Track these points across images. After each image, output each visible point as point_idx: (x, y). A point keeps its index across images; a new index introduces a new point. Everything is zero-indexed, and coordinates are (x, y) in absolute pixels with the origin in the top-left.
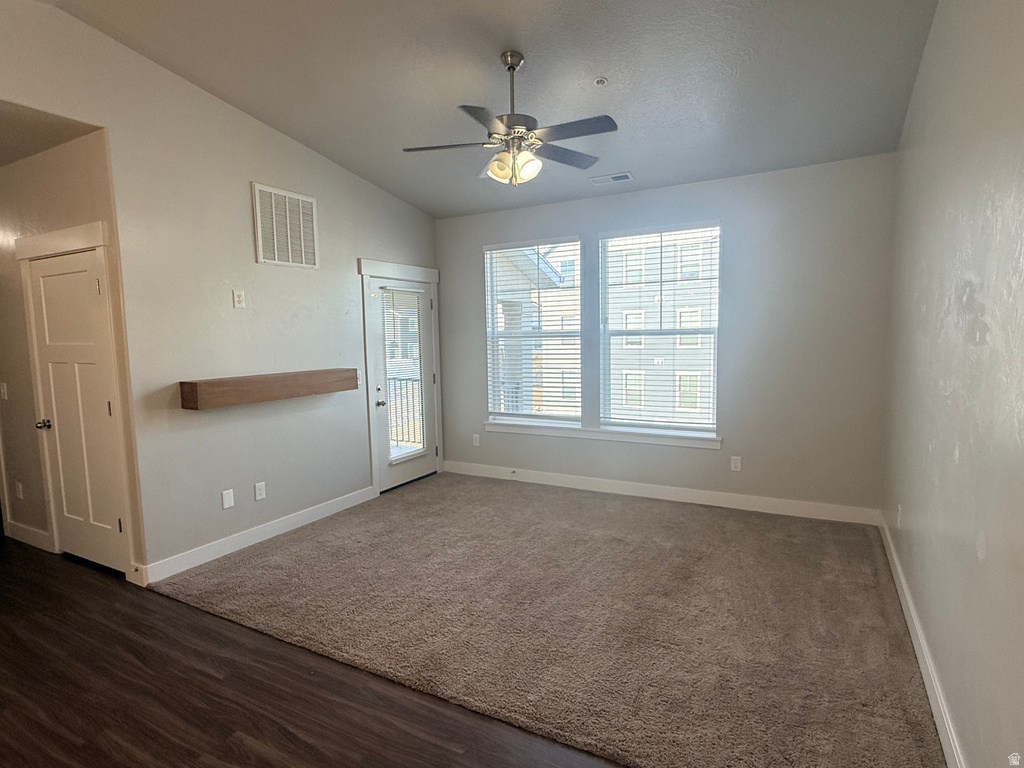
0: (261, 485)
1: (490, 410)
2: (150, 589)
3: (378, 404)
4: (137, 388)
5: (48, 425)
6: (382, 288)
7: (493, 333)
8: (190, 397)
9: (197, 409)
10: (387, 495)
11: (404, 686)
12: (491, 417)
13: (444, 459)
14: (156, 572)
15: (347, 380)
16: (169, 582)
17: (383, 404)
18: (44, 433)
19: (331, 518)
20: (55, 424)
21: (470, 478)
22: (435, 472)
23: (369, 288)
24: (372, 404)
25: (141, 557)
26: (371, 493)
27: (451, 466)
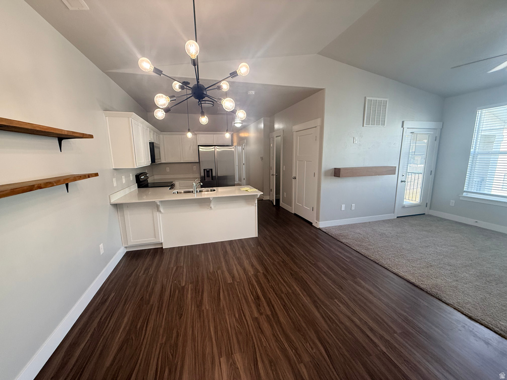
0: (353, 205)
1: (465, 190)
2: (319, 229)
3: (402, 181)
4: (323, 169)
5: (295, 178)
6: (412, 133)
7: (475, 152)
8: (337, 173)
9: (339, 177)
10: (400, 219)
11: (424, 291)
12: (464, 193)
13: (430, 209)
14: (321, 225)
15: (391, 171)
16: (325, 228)
17: (404, 182)
18: (294, 180)
19: (376, 222)
20: (297, 178)
21: (445, 220)
22: (424, 214)
23: (406, 133)
24: (399, 181)
25: (318, 219)
26: (393, 216)
27: (432, 212)
